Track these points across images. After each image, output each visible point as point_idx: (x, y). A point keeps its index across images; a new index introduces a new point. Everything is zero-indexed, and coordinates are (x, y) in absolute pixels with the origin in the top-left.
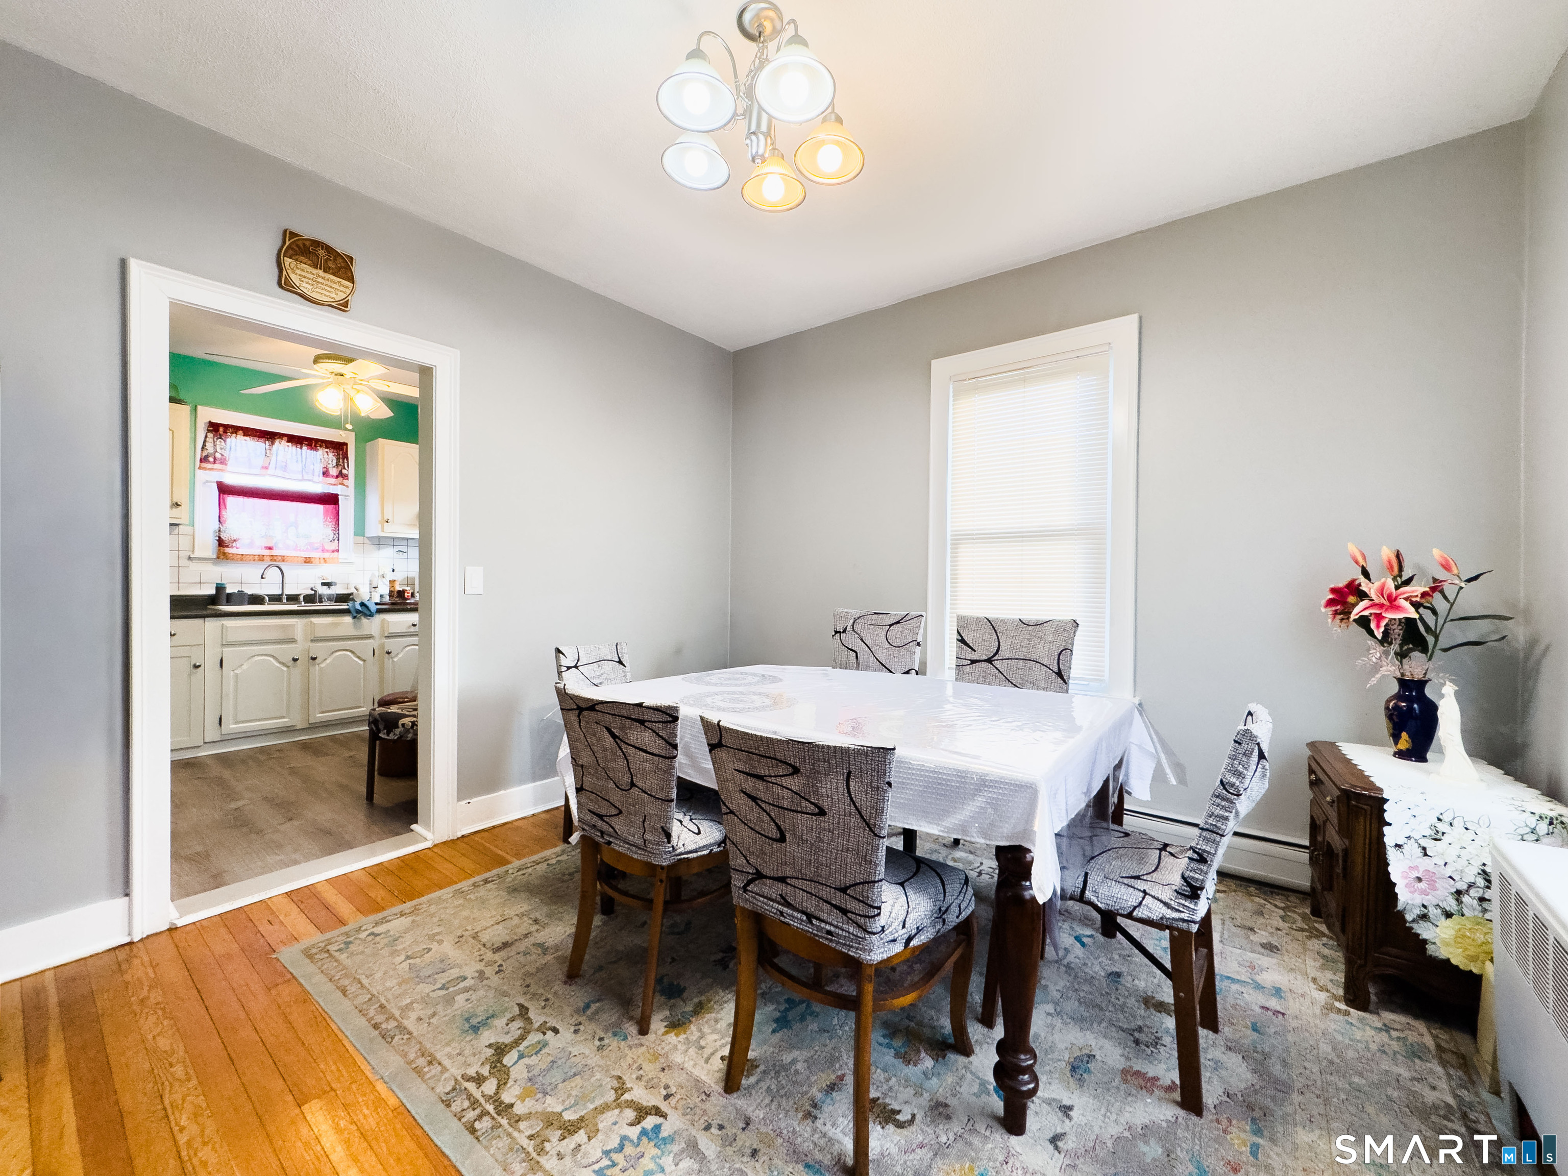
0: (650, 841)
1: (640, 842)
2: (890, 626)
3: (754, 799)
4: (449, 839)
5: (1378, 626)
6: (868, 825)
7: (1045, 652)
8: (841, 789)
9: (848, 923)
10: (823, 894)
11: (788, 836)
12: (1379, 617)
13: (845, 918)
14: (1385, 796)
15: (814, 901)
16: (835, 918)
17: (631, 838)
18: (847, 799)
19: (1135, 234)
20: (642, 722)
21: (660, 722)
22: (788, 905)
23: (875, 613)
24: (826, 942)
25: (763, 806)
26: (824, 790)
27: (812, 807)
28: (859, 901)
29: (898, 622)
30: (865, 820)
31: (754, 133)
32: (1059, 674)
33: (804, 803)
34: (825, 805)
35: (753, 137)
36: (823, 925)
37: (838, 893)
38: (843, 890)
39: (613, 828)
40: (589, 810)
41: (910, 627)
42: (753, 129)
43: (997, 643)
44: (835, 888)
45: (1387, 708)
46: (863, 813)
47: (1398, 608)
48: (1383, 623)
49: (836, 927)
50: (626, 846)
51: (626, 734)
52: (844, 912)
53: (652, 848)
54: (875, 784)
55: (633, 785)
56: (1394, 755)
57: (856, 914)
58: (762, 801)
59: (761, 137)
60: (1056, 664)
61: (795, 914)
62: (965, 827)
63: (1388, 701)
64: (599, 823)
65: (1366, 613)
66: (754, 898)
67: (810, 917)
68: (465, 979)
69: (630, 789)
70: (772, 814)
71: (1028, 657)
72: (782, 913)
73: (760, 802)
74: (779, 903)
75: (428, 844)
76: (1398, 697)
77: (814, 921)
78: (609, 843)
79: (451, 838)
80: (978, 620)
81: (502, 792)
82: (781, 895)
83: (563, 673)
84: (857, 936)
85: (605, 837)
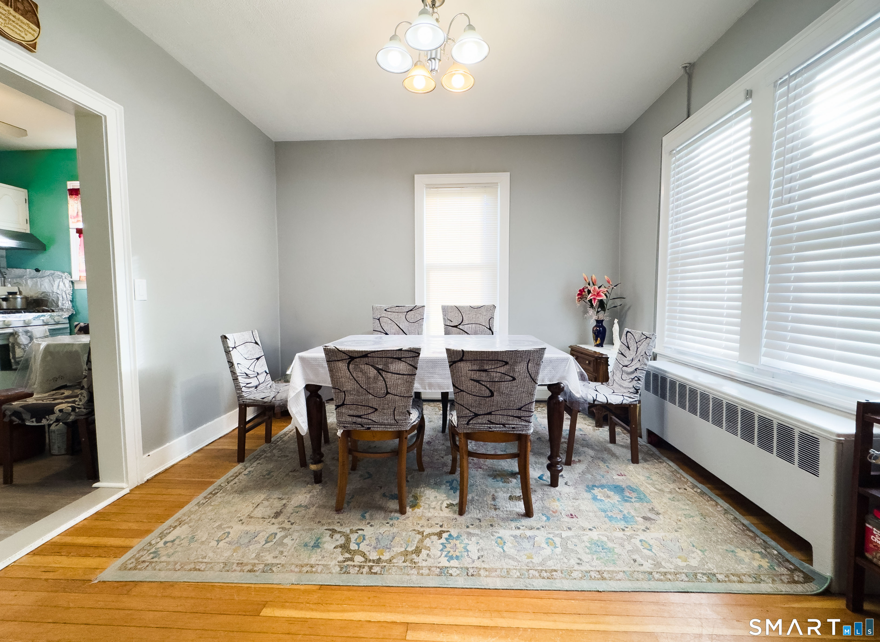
0: (398, 420)
1: (393, 422)
2: (407, 312)
3: (478, 381)
4: (139, 484)
5: (595, 302)
6: (533, 380)
7: (483, 320)
8: (524, 368)
9: (521, 421)
10: (510, 414)
11: (495, 394)
12: (595, 299)
13: (520, 420)
14: (608, 356)
15: (505, 417)
16: (516, 421)
17: (386, 422)
18: (527, 371)
19: (507, 136)
20: (399, 359)
21: (410, 357)
22: (493, 423)
23: (397, 306)
24: (512, 432)
25: (483, 383)
26: (517, 369)
27: (510, 378)
28: (527, 411)
29: (411, 310)
30: (532, 378)
31: (434, 59)
32: (490, 329)
33: (506, 377)
34: (516, 375)
35: (433, 60)
36: (511, 426)
37: (517, 411)
38: (520, 409)
39: (370, 420)
40: (348, 415)
41: (418, 312)
42: (433, 56)
43: (462, 317)
44: (516, 409)
45: (593, 330)
46: (532, 375)
47: (600, 296)
48: (596, 301)
49: (517, 425)
50: (383, 426)
51: (388, 367)
52: (519, 418)
53: (402, 423)
54: (538, 363)
55: (388, 393)
56: (595, 346)
57: (525, 417)
58: (483, 381)
59: (437, 61)
60: (488, 325)
61: (497, 426)
62: (544, 379)
63: (594, 328)
64: (359, 420)
65: (591, 298)
66: (474, 426)
67: (504, 425)
68: (276, 534)
69: (386, 396)
70: (488, 386)
71: (476, 322)
72: (490, 428)
73: (481, 382)
74: (487, 424)
75: (127, 491)
76: (596, 326)
77: (506, 426)
78: (369, 428)
79: (141, 483)
80: (451, 307)
81: (168, 444)
82: (488, 421)
83: (231, 352)
84: (526, 425)
85: (365, 426)
